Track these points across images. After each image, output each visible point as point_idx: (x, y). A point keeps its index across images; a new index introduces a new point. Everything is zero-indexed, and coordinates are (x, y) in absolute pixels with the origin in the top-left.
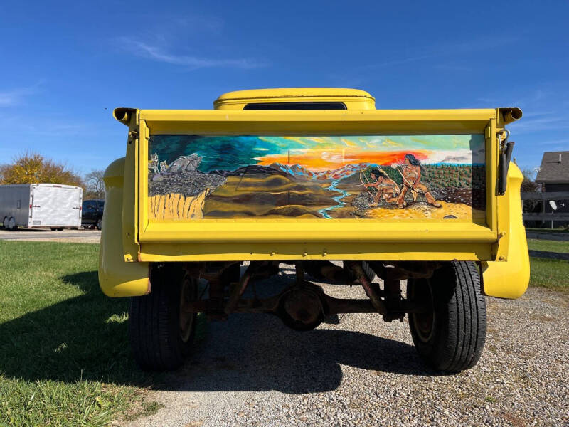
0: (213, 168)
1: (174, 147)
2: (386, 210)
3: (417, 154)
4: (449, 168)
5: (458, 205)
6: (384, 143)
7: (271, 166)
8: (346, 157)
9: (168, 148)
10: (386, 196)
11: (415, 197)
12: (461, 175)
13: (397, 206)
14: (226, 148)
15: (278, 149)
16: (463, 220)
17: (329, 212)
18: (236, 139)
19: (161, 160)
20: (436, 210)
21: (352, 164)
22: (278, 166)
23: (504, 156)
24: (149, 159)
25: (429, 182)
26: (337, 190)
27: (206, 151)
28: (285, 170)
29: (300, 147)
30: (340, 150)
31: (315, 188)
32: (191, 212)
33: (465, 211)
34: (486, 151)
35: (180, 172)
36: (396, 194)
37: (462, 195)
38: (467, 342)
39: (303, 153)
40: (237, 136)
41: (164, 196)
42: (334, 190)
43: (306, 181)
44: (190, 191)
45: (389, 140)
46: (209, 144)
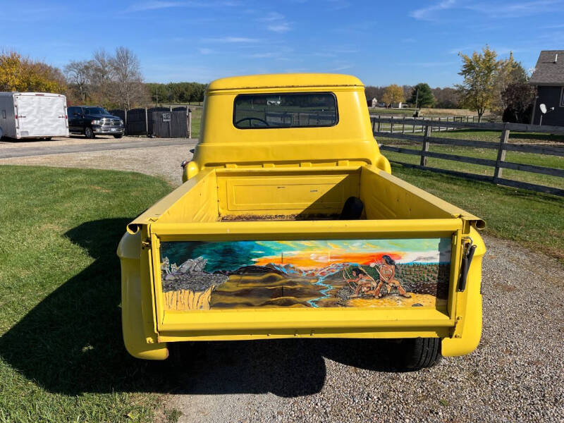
0: (218, 268)
1: (182, 251)
2: (364, 300)
3: (393, 255)
4: (419, 266)
5: (425, 296)
6: (365, 246)
7: (267, 265)
8: (331, 258)
9: (177, 253)
10: (365, 289)
11: (389, 290)
12: (429, 271)
13: (374, 297)
14: (228, 252)
15: (273, 251)
16: (429, 307)
17: (316, 302)
18: (236, 244)
19: (171, 262)
20: (406, 300)
21: (337, 264)
22: (273, 266)
23: (467, 259)
24: (161, 262)
25: (401, 278)
26: (323, 285)
27: (209, 254)
28: (279, 269)
29: (292, 249)
30: (326, 252)
31: (304, 283)
32: (200, 305)
33: (430, 300)
34: (452, 252)
35: (188, 272)
36: (373, 288)
37: (429, 288)
38: (430, 354)
39: (294, 255)
40: (236, 241)
41: (175, 292)
42: (321, 284)
43: (298, 278)
44: (198, 288)
45: (369, 243)
46: (213, 249)
